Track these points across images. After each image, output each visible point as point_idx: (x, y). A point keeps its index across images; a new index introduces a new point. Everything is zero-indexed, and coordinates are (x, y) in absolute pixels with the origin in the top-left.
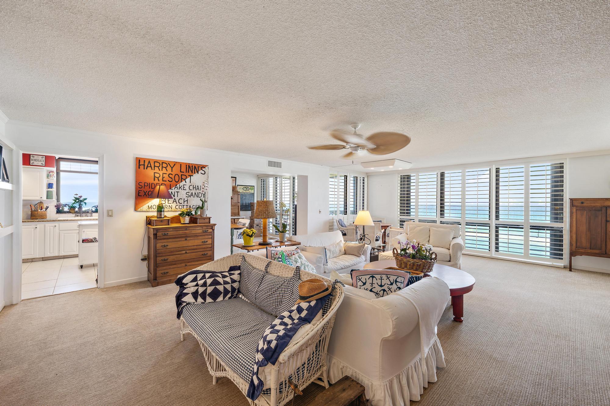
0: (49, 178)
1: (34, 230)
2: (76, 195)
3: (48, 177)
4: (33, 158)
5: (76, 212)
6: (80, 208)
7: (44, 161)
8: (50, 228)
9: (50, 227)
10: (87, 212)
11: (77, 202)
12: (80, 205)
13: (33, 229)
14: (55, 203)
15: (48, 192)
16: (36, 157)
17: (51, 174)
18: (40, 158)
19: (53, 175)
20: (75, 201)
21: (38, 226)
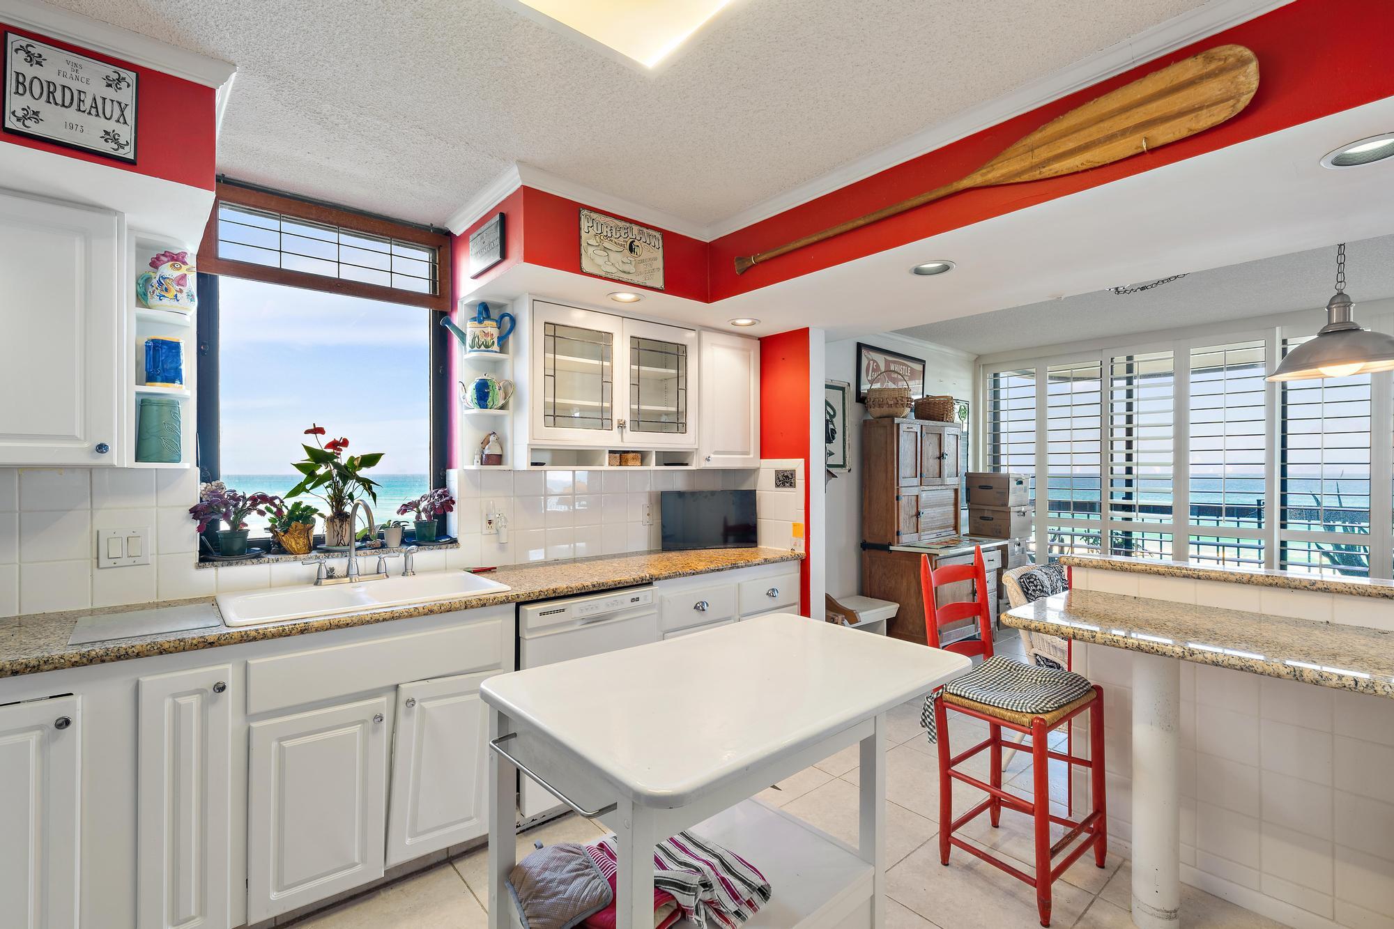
0: (153, 300)
1: (44, 745)
2: (318, 431)
3: (142, 298)
4: (30, 71)
5: (316, 545)
6: (340, 517)
7: (130, 114)
8: (177, 708)
9: (175, 696)
10: (374, 541)
11: (320, 481)
12: (338, 500)
13: (33, 738)
14: (193, 490)
15: (143, 405)
16: (55, 66)
17: (167, 270)
18: (93, 77)
19: (181, 280)
20: (311, 475)
21: (77, 708)
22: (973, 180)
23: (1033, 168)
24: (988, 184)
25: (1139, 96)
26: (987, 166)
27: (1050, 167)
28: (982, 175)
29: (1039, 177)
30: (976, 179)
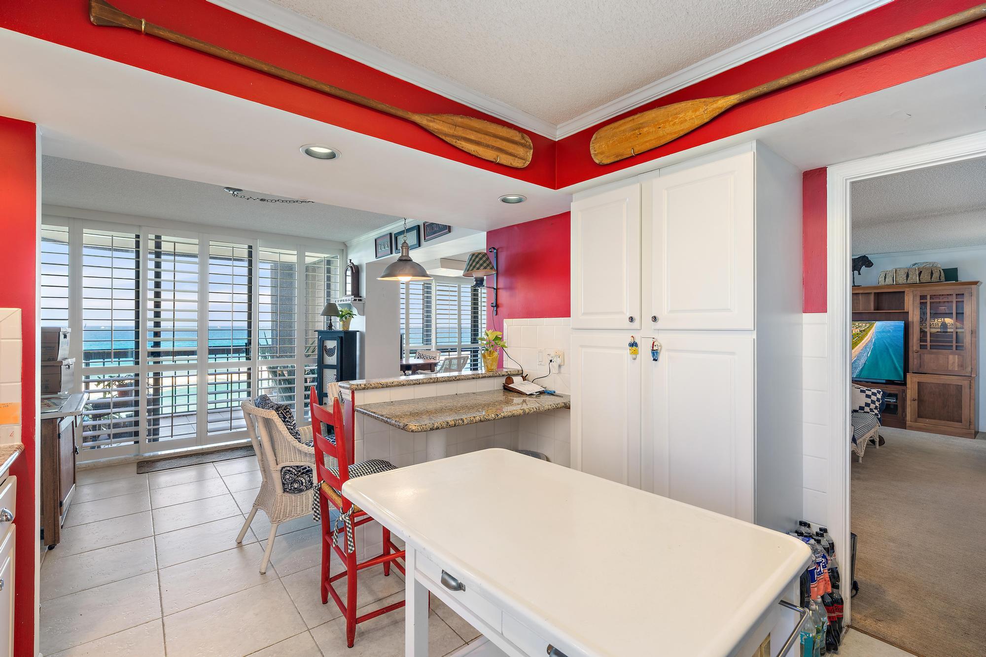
22: (421, 120)
23: (453, 136)
24: (428, 128)
25: (501, 134)
26: (430, 115)
27: (461, 143)
28: (427, 120)
29: (454, 144)
30: (417, 118)
